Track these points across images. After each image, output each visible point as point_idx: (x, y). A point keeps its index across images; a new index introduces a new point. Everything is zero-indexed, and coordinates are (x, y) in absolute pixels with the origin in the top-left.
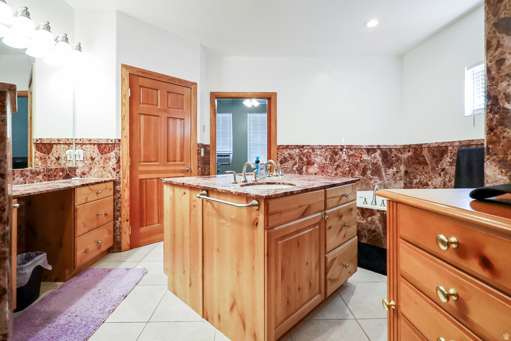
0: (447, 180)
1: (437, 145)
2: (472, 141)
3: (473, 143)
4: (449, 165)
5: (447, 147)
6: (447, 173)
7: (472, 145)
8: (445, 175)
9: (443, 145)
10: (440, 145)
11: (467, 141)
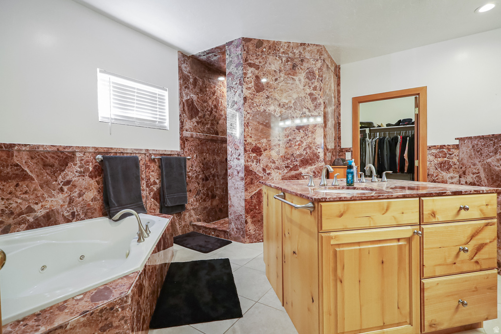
0: (76, 194)
1: (55, 149)
2: (111, 148)
3: (112, 151)
4: (79, 176)
5: (73, 153)
6: (75, 186)
7: (110, 153)
8: (70, 190)
9: (66, 150)
10: (61, 149)
11: (105, 148)
